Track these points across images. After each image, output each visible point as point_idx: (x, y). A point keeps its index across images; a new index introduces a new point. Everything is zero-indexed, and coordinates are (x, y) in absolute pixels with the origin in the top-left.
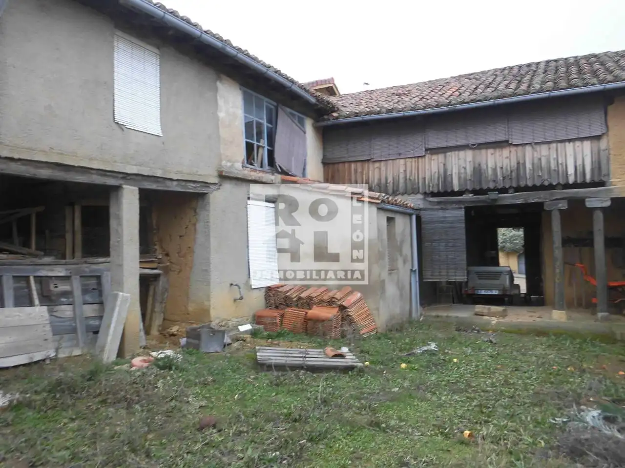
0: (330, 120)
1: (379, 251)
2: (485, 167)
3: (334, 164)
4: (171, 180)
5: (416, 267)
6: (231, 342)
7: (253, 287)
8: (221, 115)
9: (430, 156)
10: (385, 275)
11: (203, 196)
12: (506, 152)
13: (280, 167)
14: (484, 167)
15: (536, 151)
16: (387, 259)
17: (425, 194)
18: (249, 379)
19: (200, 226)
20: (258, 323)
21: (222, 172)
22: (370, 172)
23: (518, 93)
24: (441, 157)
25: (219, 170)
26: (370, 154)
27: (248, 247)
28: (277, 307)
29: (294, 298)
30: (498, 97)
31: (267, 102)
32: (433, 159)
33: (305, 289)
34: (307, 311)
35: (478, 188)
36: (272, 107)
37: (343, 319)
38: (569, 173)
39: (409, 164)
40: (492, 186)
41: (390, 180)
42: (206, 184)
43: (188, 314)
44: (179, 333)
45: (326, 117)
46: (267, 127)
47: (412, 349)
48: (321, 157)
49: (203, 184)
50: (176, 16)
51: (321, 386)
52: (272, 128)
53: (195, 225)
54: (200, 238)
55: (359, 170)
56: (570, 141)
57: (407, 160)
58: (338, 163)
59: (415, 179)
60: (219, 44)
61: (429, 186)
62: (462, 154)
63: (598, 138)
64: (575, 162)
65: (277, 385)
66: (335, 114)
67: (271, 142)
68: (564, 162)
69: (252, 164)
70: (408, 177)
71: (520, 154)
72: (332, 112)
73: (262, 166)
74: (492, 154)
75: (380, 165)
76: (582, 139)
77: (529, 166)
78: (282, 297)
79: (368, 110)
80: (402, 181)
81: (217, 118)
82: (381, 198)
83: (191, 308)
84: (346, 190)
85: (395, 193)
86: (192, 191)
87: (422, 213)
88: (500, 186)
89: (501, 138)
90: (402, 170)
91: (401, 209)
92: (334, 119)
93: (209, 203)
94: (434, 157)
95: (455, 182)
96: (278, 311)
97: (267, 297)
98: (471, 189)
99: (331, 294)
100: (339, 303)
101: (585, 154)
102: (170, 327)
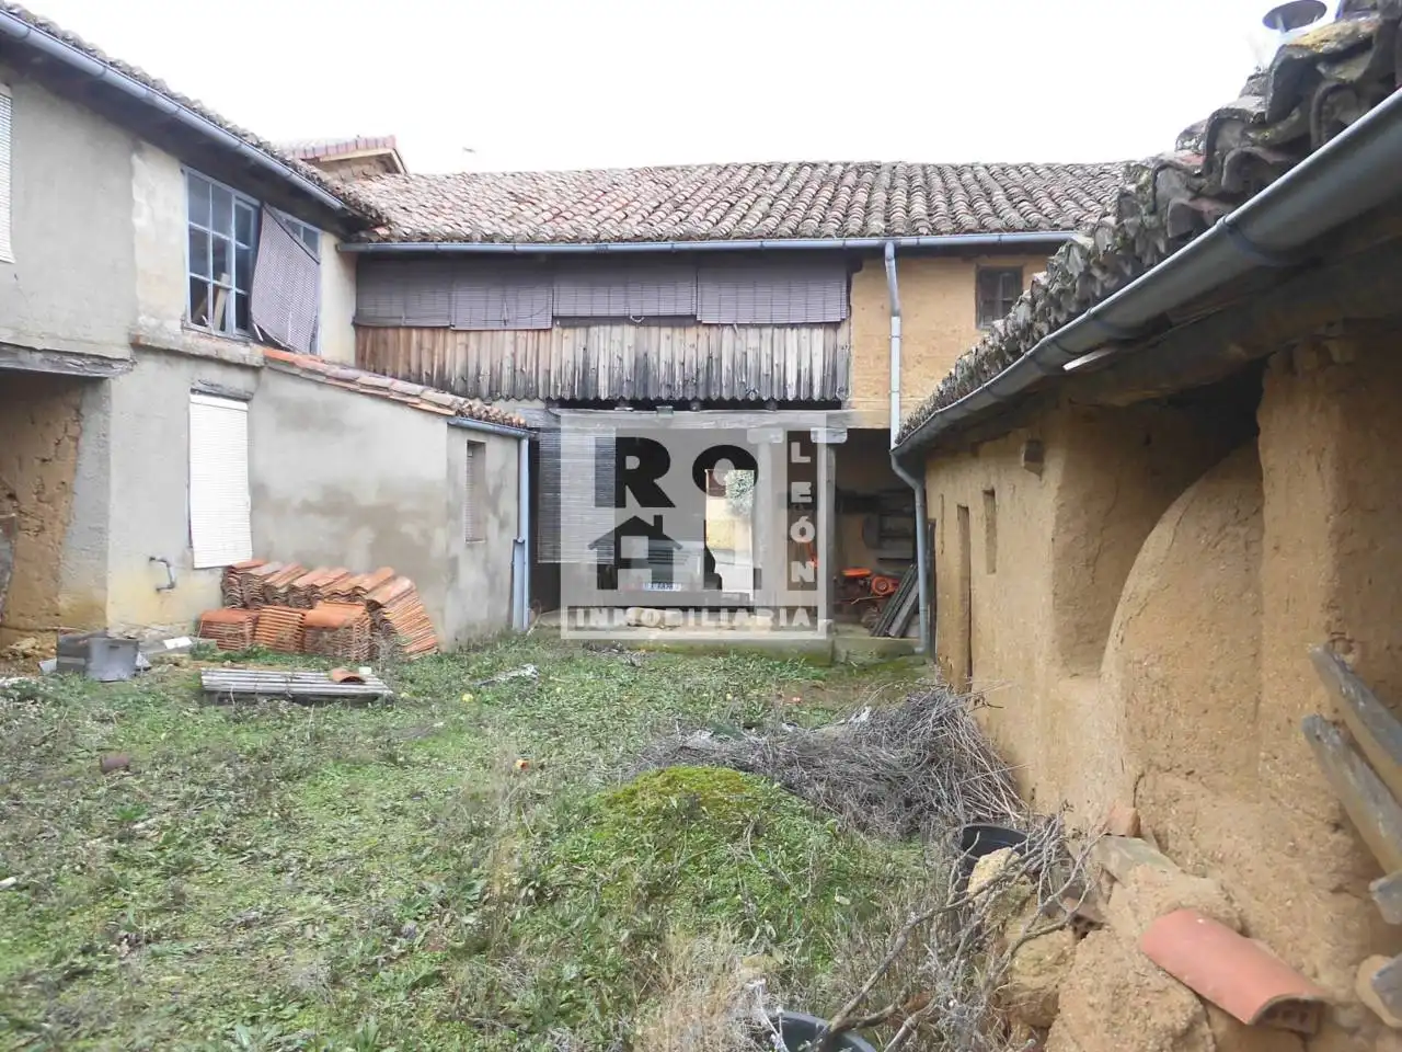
0: (371, 241)
1: (448, 504)
2: (655, 360)
3: (376, 328)
4: (31, 350)
5: (525, 536)
6: (150, 665)
7: (197, 566)
8: (140, 222)
9: (560, 330)
10: (459, 548)
11: (96, 382)
12: (691, 334)
13: (262, 331)
14: (653, 359)
15: (740, 338)
16: (465, 519)
17: (548, 400)
18: (186, 713)
19: (88, 443)
20: (204, 635)
21: (138, 337)
22: (448, 351)
23: (713, 235)
24: (580, 333)
25: (133, 333)
26: (449, 317)
27: (188, 487)
28: (245, 606)
29: (281, 588)
30: (680, 238)
31: (237, 198)
32: (565, 335)
33: (302, 573)
34: (304, 611)
35: (640, 397)
36: (251, 209)
37: (374, 627)
38: (789, 382)
39: (521, 342)
40: (664, 395)
41: (485, 369)
42: (104, 361)
43: (57, 615)
44: (37, 652)
45: (363, 235)
46: (237, 249)
47: (492, 675)
48: (352, 312)
49: (96, 360)
50: (53, 34)
51: (311, 718)
52: (246, 251)
53: (76, 439)
54: (87, 463)
55: (427, 344)
56: (793, 326)
57: (518, 333)
58: (386, 328)
59: (531, 372)
60: (140, 90)
61: (556, 387)
62: (617, 330)
63: (836, 325)
64: (799, 364)
65: (237, 721)
66: (382, 231)
67: (245, 278)
68: (782, 361)
69: (201, 323)
70: (518, 368)
71: (713, 342)
72: (377, 226)
73: (223, 328)
74: (668, 338)
75: (468, 339)
76: (812, 325)
77: (726, 363)
78: (256, 586)
79: (448, 230)
80: (507, 373)
81: (129, 231)
82: (456, 406)
83: (64, 602)
84: (393, 388)
85: (493, 395)
86: (74, 373)
87: (542, 437)
88: (678, 396)
89: (684, 310)
90: (508, 352)
91: (497, 428)
92: (379, 241)
93: (109, 397)
94: (568, 332)
95: (603, 383)
96: (248, 613)
97: (226, 587)
98: (628, 398)
99: (355, 581)
100: (367, 597)
101: (814, 352)
102: (17, 640)
